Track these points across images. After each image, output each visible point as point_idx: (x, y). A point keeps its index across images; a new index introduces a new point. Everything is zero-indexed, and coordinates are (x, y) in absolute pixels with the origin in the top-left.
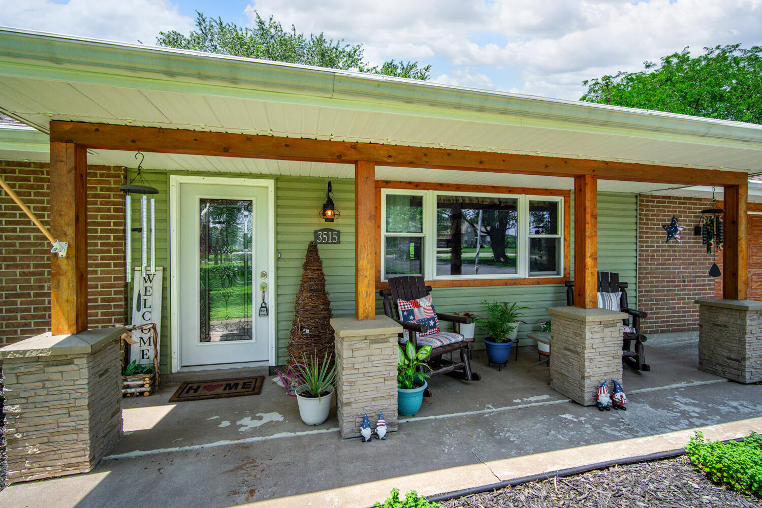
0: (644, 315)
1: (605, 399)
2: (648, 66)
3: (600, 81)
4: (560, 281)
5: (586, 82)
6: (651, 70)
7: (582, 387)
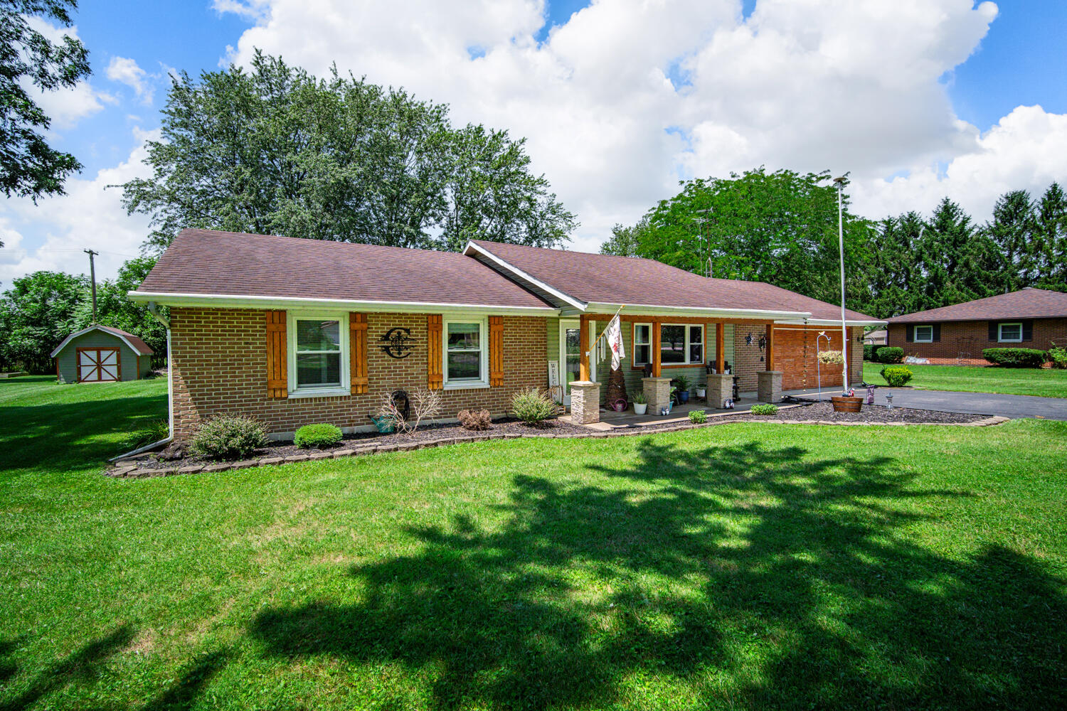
0: (738, 378)
1: (728, 405)
2: (733, 176)
3: (694, 183)
4: (702, 366)
5: (682, 182)
6: (735, 179)
7: (720, 402)
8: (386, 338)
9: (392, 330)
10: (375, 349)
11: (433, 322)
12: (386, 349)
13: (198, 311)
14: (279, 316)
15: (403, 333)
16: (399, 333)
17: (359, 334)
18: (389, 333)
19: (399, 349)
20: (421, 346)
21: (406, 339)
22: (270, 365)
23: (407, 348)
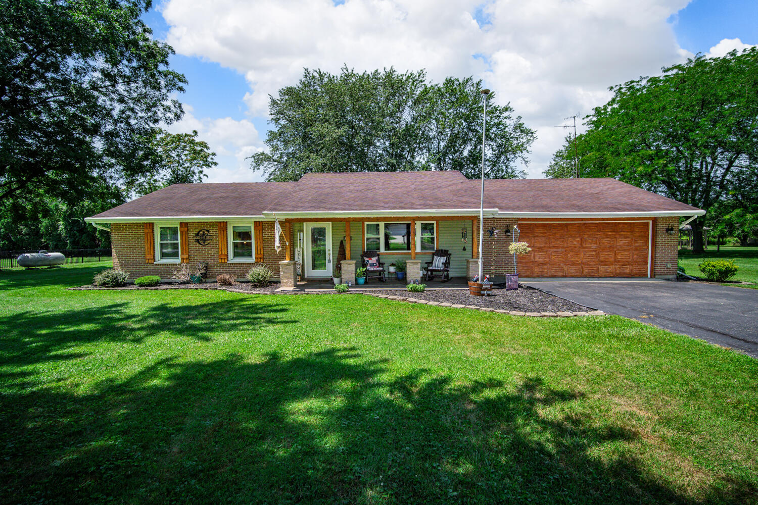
8: (197, 235)
9: (200, 231)
10: (192, 241)
11: (223, 226)
12: (198, 241)
13: (120, 224)
14: (151, 225)
15: (206, 232)
16: (204, 232)
17: (184, 233)
18: (199, 232)
19: (204, 241)
20: (215, 239)
21: (208, 235)
22: (146, 248)
23: (208, 240)
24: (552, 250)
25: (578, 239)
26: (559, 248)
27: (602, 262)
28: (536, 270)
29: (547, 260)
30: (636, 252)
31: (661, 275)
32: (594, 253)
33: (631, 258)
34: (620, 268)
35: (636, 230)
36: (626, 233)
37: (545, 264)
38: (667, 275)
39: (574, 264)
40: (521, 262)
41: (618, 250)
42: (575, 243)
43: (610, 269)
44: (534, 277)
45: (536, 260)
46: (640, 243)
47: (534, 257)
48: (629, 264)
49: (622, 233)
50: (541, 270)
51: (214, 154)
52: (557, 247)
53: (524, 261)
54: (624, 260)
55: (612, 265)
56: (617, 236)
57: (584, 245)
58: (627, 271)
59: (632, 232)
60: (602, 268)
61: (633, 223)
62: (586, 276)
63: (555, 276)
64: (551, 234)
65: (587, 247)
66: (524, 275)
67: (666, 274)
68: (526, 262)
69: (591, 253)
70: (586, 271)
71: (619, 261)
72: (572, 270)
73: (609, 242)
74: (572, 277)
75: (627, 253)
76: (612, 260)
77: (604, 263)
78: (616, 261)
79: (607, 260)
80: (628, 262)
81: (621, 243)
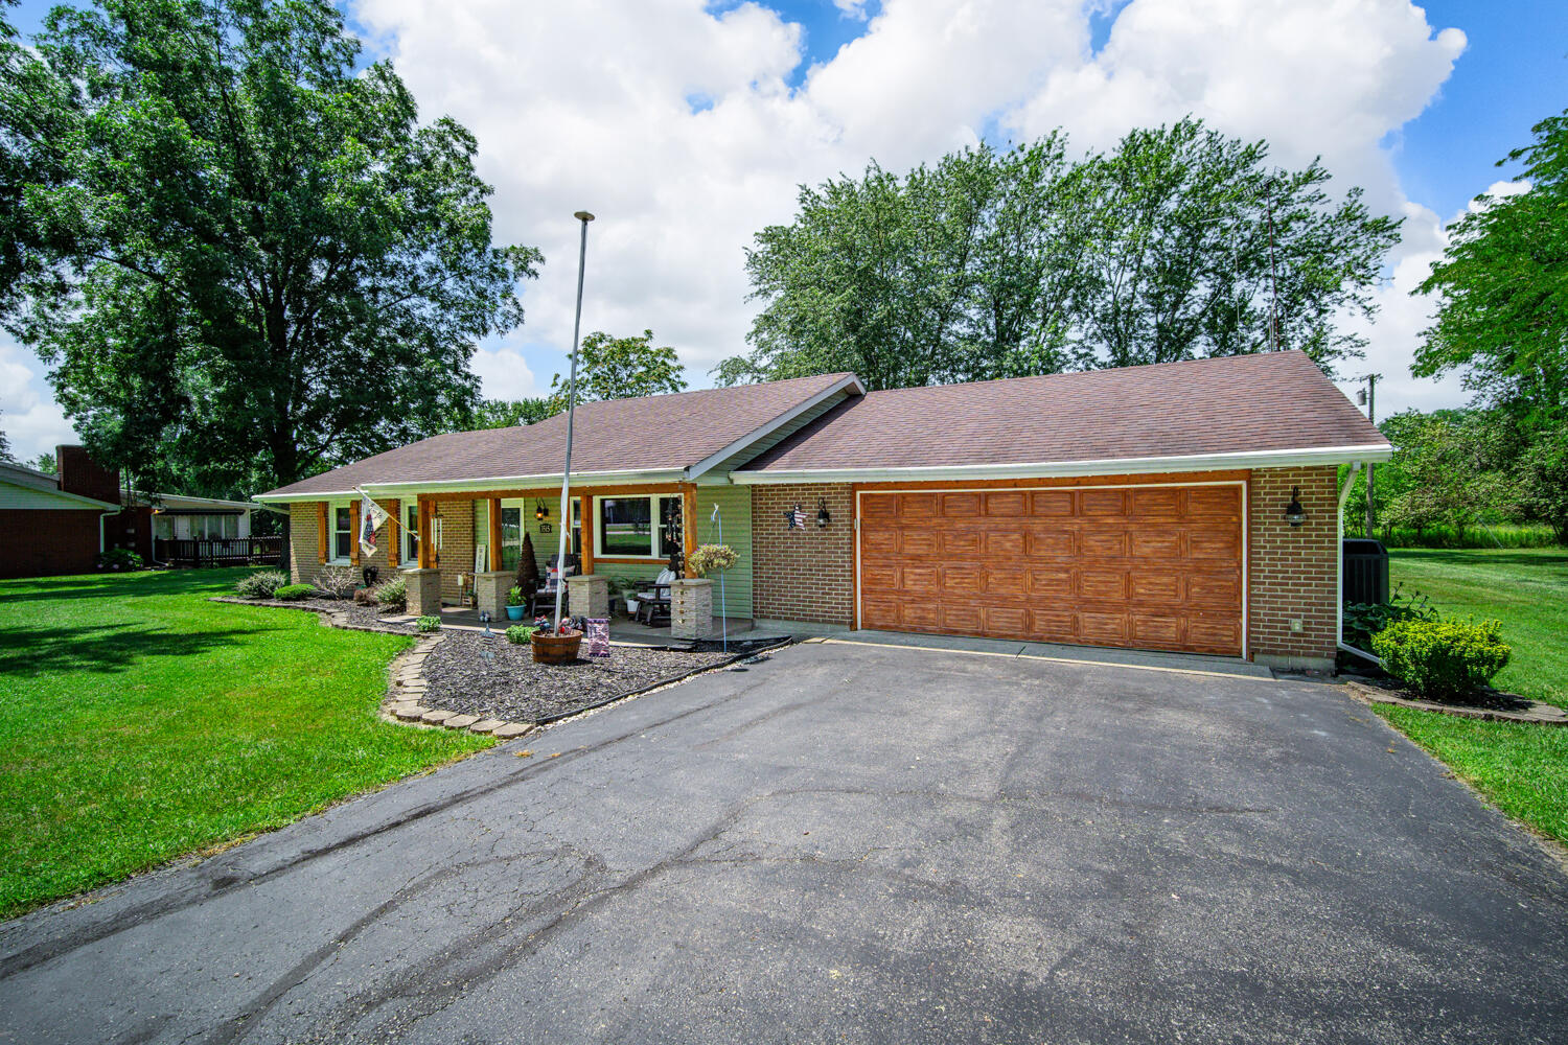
13: (297, 504)
17: (354, 518)
22: (319, 541)
24: (945, 564)
25: (1015, 536)
26: (964, 560)
27: (1088, 601)
28: (909, 613)
29: (934, 589)
30: (1197, 579)
31: (1274, 653)
32: (1063, 576)
33: (1183, 595)
34: (1145, 622)
35: (1193, 508)
36: (1161, 520)
37: (930, 600)
38: (1298, 654)
39: (1004, 602)
40: (871, 591)
41: (1136, 568)
42: (1008, 545)
43: (1115, 623)
44: (903, 631)
45: (908, 588)
46: (1211, 549)
47: (903, 580)
48: (1174, 612)
49: (1151, 520)
50: (919, 613)
51: (680, 368)
52: (961, 557)
53: (878, 588)
54: (1157, 600)
55: (1121, 611)
56: (1132, 527)
57: (1033, 552)
58: (1171, 633)
59: (1182, 518)
60: (1088, 620)
61: (1184, 489)
62: (1039, 640)
63: (956, 632)
64: (944, 521)
65: (1041, 558)
66: (878, 623)
67: (1291, 654)
68: (884, 592)
69: (1054, 576)
70: (1039, 625)
71: (1141, 604)
72: (1001, 619)
73: (1108, 545)
74: (1001, 637)
75: (1165, 580)
76: (1118, 597)
77: (1095, 605)
78: (1131, 602)
79: (1102, 598)
80: (1171, 607)
81: (1146, 550)
